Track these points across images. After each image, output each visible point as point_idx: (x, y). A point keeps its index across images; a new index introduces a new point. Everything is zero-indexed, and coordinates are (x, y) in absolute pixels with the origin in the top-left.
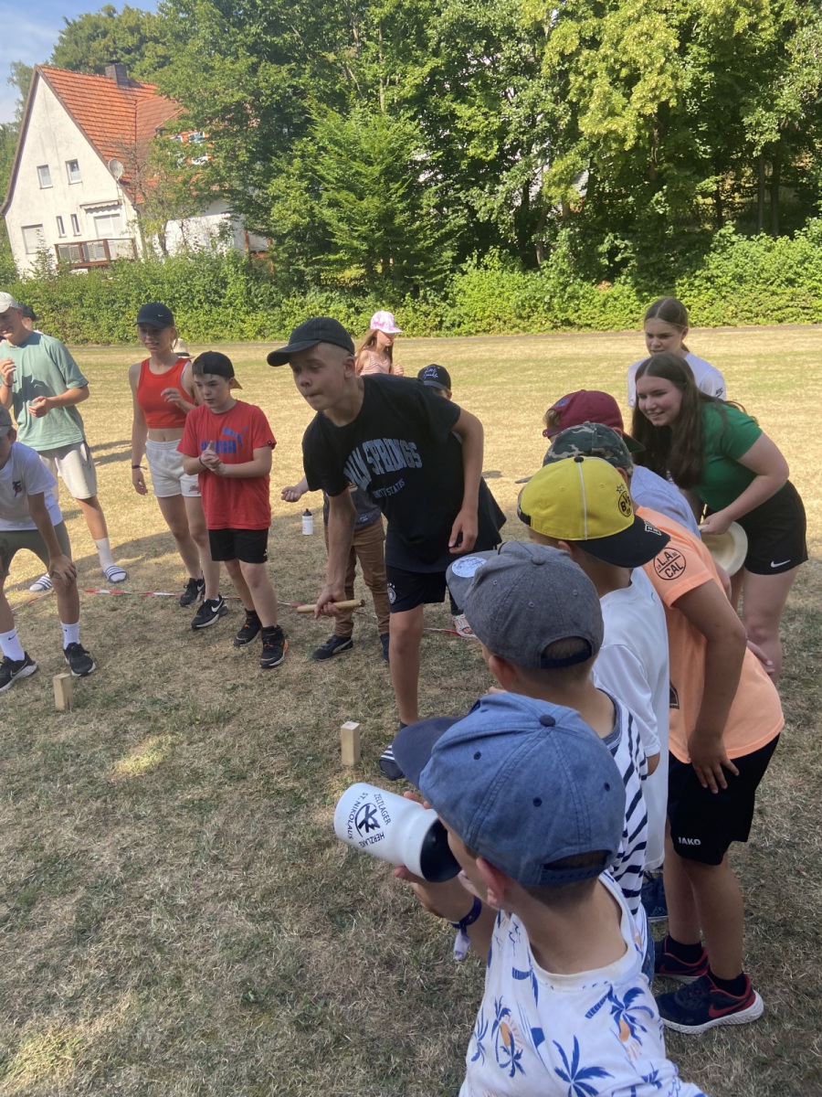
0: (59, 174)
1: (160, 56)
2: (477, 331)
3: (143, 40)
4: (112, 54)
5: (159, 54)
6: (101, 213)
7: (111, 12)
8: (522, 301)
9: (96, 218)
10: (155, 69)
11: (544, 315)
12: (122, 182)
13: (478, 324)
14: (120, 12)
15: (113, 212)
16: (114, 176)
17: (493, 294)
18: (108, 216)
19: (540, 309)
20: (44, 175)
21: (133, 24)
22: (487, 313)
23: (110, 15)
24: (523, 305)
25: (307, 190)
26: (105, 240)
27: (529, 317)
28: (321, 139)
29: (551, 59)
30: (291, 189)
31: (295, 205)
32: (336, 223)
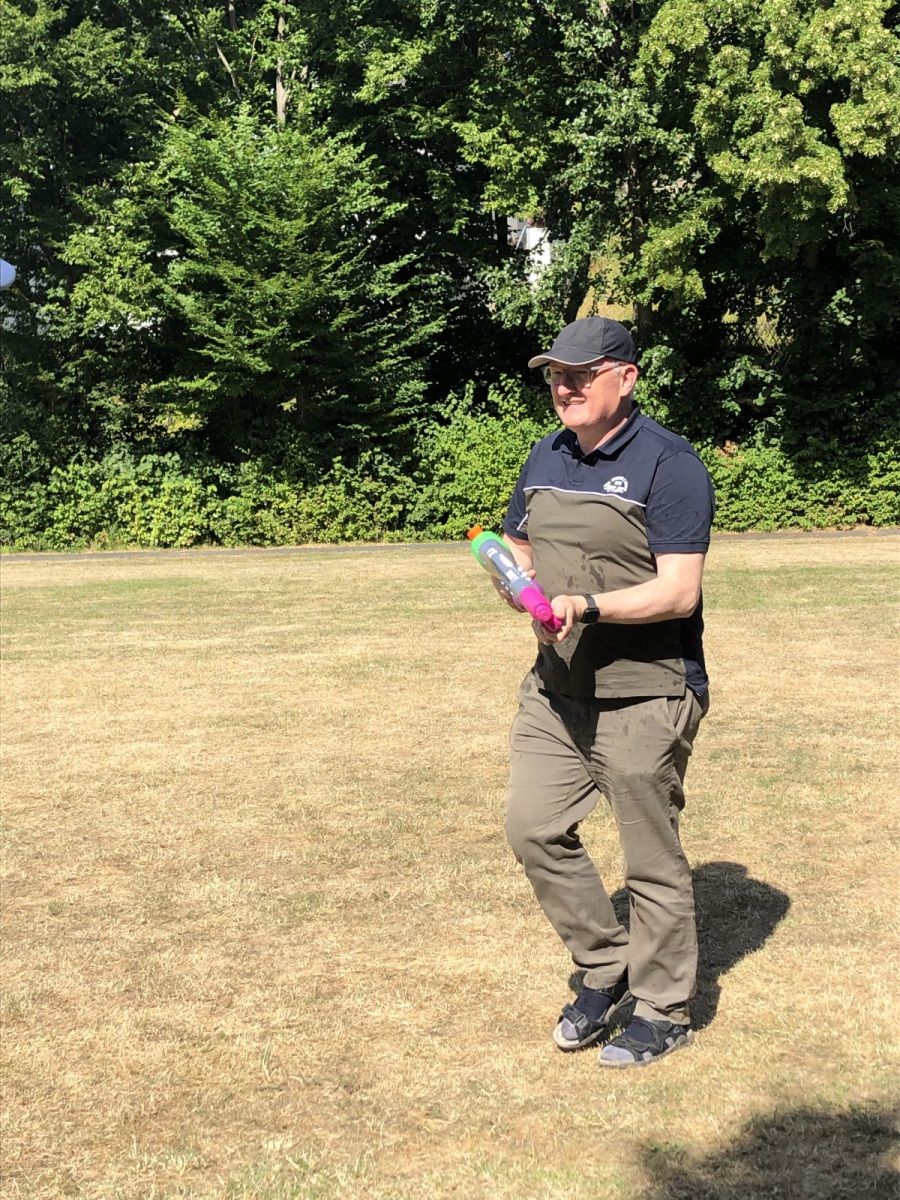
28: (170, 166)
29: (655, 57)
30: (116, 253)
31: (122, 283)
32: (207, 321)
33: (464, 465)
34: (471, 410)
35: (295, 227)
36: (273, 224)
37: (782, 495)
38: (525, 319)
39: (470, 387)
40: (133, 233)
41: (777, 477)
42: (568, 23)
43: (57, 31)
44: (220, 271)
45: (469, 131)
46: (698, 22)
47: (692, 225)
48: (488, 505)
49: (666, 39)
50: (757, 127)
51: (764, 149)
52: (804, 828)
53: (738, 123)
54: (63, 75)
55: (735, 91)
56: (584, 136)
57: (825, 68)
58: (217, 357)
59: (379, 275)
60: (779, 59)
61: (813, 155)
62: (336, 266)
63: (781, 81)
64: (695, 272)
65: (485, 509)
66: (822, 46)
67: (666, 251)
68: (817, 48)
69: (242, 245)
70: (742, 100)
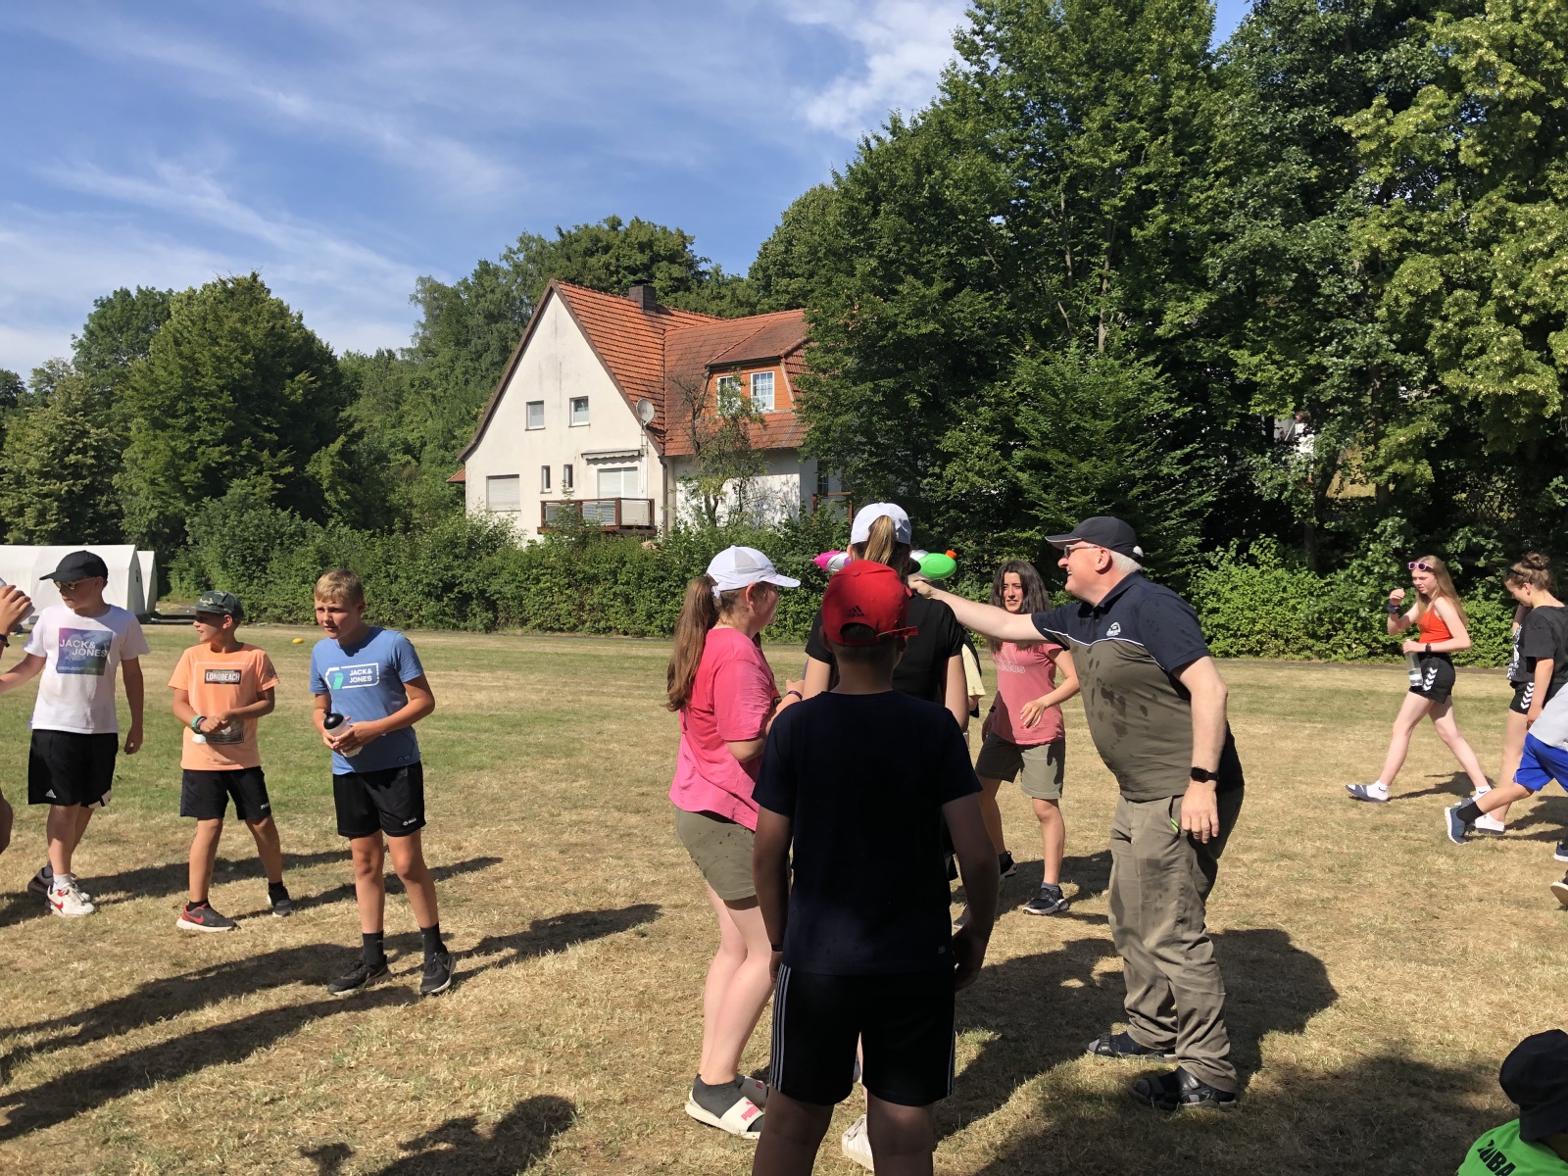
0: (557, 411)
1: (676, 279)
2: (1239, 652)
3: (656, 258)
4: (611, 274)
5: (675, 275)
6: (610, 466)
7: (615, 224)
8: (1320, 613)
9: (601, 471)
10: (667, 294)
11: (1354, 635)
12: (651, 430)
13: (1242, 641)
14: (626, 223)
15: (628, 464)
16: (639, 420)
17: (1269, 600)
18: (619, 470)
19: (1349, 627)
20: (534, 413)
21: (645, 240)
22: (1258, 627)
23: (614, 228)
24: (1320, 619)
25: (996, 447)
26: (619, 500)
27: (1329, 637)
28: (1018, 384)
29: (1397, 299)
30: (975, 444)
31: (979, 464)
32: (1037, 491)
33: (1228, 601)
34: (1236, 561)
35: (1104, 426)
36: (1089, 423)
37: (1500, 640)
38: (1281, 494)
39: (1234, 543)
40: (988, 431)
41: (1496, 625)
42: (1324, 277)
43: (947, 295)
44: (1049, 456)
45: (1243, 357)
46: (1435, 273)
47: (1423, 426)
48: (1246, 632)
49: (1406, 286)
50: (1482, 351)
51: (1488, 368)
52: (1431, 885)
53: (1466, 347)
54: (948, 326)
55: (1464, 324)
56: (1335, 359)
57: (1544, 305)
58: (1042, 516)
59: (1168, 459)
60: (1503, 298)
61: (1532, 372)
62: (1137, 451)
63: (1505, 316)
64: (1425, 462)
65: (1242, 636)
66: (1543, 288)
67: (1400, 445)
68: (1538, 289)
69: (1068, 439)
70: (1471, 330)
